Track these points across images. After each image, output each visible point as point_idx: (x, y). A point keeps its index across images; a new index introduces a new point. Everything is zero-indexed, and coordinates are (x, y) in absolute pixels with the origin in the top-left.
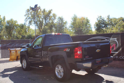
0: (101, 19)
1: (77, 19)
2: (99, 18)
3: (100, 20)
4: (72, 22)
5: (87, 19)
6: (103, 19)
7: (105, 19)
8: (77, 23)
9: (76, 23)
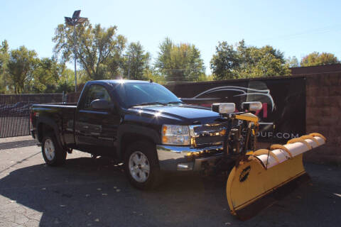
2: (221, 47)
3: (224, 50)
4: (160, 54)
6: (229, 48)
8: (172, 58)
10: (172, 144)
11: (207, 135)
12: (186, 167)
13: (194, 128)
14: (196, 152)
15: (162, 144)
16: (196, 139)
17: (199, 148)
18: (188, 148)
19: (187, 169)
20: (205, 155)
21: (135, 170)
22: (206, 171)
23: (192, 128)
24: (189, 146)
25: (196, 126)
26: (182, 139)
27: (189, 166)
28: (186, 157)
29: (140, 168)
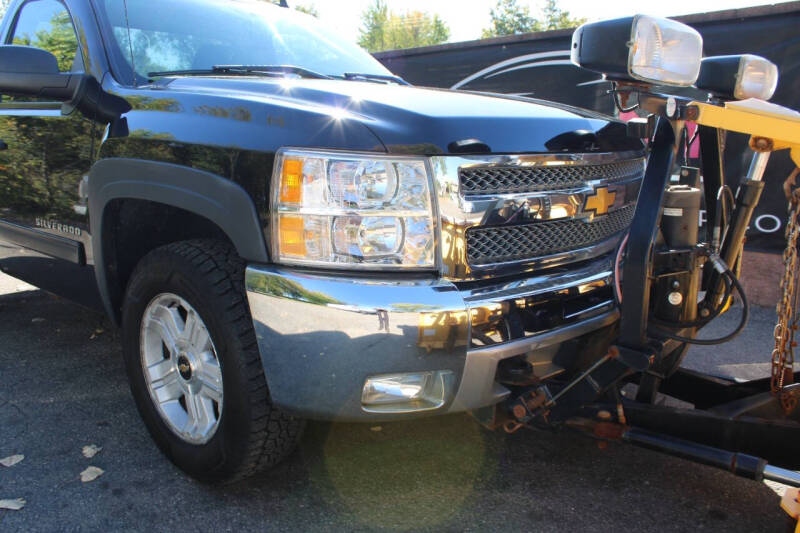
0: (510, 12)
1: (389, 18)
2: (502, 8)
3: (509, 17)
4: (361, 30)
5: (436, 21)
6: (519, 15)
7: (530, 15)
8: (386, 40)
9: (382, 40)
10: (330, 263)
11: (521, 218)
12: (411, 391)
13: (464, 175)
14: (463, 309)
15: (274, 266)
16: (471, 233)
17: (480, 284)
18: (426, 285)
19: (420, 400)
20: (513, 322)
21: (166, 379)
22: (519, 411)
23: (449, 169)
24: (432, 274)
25: (468, 163)
26: (391, 239)
27: (428, 387)
28: (413, 334)
29: (187, 375)
